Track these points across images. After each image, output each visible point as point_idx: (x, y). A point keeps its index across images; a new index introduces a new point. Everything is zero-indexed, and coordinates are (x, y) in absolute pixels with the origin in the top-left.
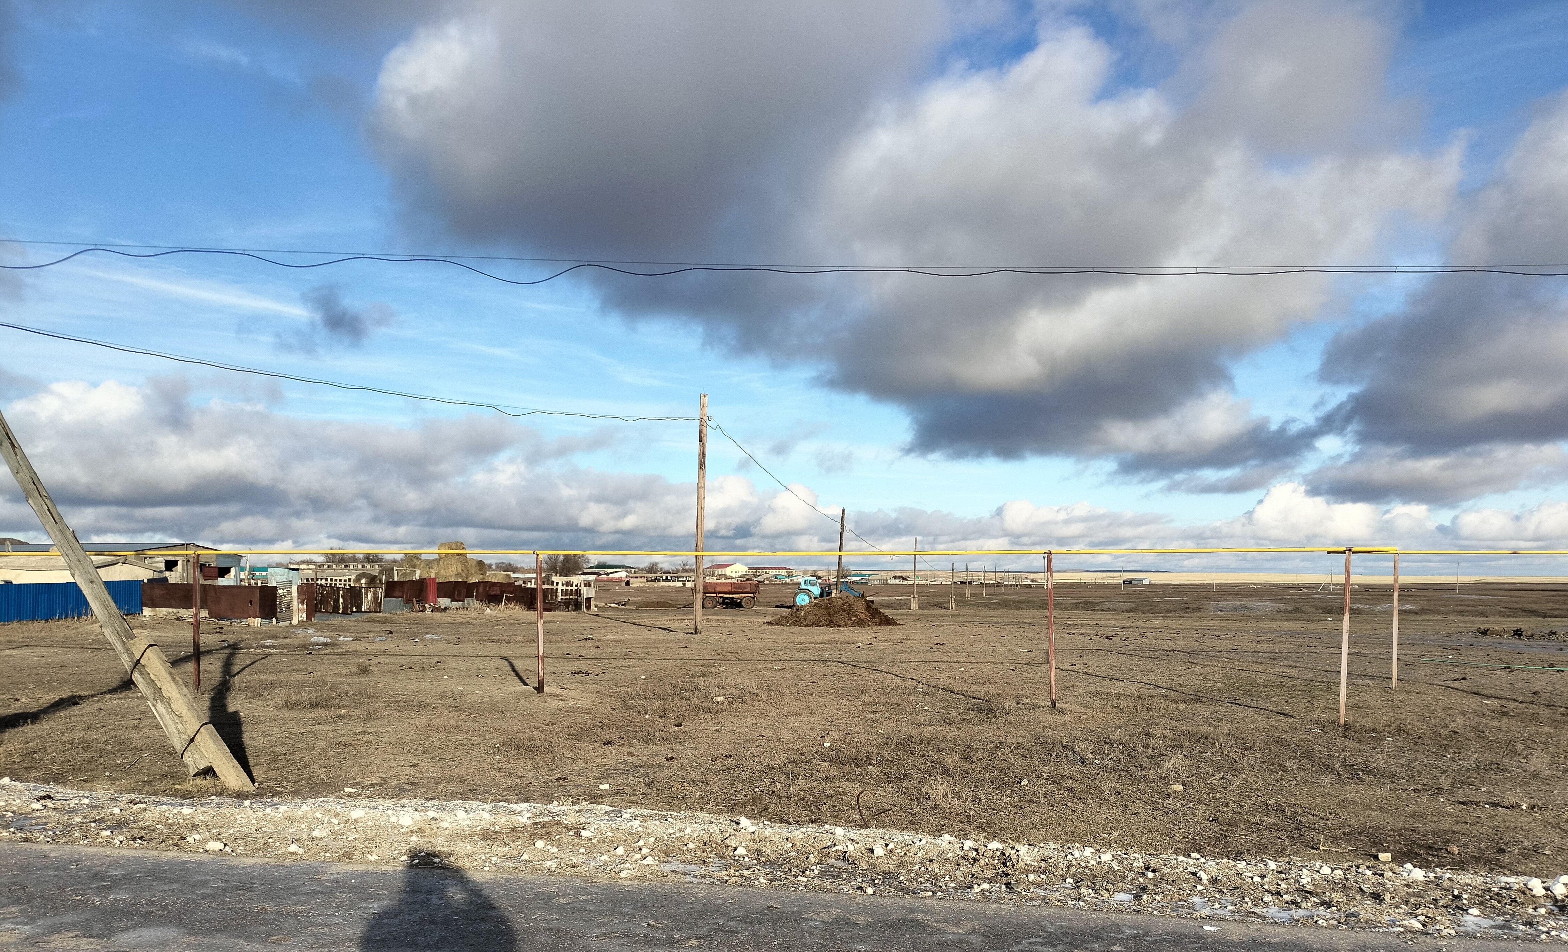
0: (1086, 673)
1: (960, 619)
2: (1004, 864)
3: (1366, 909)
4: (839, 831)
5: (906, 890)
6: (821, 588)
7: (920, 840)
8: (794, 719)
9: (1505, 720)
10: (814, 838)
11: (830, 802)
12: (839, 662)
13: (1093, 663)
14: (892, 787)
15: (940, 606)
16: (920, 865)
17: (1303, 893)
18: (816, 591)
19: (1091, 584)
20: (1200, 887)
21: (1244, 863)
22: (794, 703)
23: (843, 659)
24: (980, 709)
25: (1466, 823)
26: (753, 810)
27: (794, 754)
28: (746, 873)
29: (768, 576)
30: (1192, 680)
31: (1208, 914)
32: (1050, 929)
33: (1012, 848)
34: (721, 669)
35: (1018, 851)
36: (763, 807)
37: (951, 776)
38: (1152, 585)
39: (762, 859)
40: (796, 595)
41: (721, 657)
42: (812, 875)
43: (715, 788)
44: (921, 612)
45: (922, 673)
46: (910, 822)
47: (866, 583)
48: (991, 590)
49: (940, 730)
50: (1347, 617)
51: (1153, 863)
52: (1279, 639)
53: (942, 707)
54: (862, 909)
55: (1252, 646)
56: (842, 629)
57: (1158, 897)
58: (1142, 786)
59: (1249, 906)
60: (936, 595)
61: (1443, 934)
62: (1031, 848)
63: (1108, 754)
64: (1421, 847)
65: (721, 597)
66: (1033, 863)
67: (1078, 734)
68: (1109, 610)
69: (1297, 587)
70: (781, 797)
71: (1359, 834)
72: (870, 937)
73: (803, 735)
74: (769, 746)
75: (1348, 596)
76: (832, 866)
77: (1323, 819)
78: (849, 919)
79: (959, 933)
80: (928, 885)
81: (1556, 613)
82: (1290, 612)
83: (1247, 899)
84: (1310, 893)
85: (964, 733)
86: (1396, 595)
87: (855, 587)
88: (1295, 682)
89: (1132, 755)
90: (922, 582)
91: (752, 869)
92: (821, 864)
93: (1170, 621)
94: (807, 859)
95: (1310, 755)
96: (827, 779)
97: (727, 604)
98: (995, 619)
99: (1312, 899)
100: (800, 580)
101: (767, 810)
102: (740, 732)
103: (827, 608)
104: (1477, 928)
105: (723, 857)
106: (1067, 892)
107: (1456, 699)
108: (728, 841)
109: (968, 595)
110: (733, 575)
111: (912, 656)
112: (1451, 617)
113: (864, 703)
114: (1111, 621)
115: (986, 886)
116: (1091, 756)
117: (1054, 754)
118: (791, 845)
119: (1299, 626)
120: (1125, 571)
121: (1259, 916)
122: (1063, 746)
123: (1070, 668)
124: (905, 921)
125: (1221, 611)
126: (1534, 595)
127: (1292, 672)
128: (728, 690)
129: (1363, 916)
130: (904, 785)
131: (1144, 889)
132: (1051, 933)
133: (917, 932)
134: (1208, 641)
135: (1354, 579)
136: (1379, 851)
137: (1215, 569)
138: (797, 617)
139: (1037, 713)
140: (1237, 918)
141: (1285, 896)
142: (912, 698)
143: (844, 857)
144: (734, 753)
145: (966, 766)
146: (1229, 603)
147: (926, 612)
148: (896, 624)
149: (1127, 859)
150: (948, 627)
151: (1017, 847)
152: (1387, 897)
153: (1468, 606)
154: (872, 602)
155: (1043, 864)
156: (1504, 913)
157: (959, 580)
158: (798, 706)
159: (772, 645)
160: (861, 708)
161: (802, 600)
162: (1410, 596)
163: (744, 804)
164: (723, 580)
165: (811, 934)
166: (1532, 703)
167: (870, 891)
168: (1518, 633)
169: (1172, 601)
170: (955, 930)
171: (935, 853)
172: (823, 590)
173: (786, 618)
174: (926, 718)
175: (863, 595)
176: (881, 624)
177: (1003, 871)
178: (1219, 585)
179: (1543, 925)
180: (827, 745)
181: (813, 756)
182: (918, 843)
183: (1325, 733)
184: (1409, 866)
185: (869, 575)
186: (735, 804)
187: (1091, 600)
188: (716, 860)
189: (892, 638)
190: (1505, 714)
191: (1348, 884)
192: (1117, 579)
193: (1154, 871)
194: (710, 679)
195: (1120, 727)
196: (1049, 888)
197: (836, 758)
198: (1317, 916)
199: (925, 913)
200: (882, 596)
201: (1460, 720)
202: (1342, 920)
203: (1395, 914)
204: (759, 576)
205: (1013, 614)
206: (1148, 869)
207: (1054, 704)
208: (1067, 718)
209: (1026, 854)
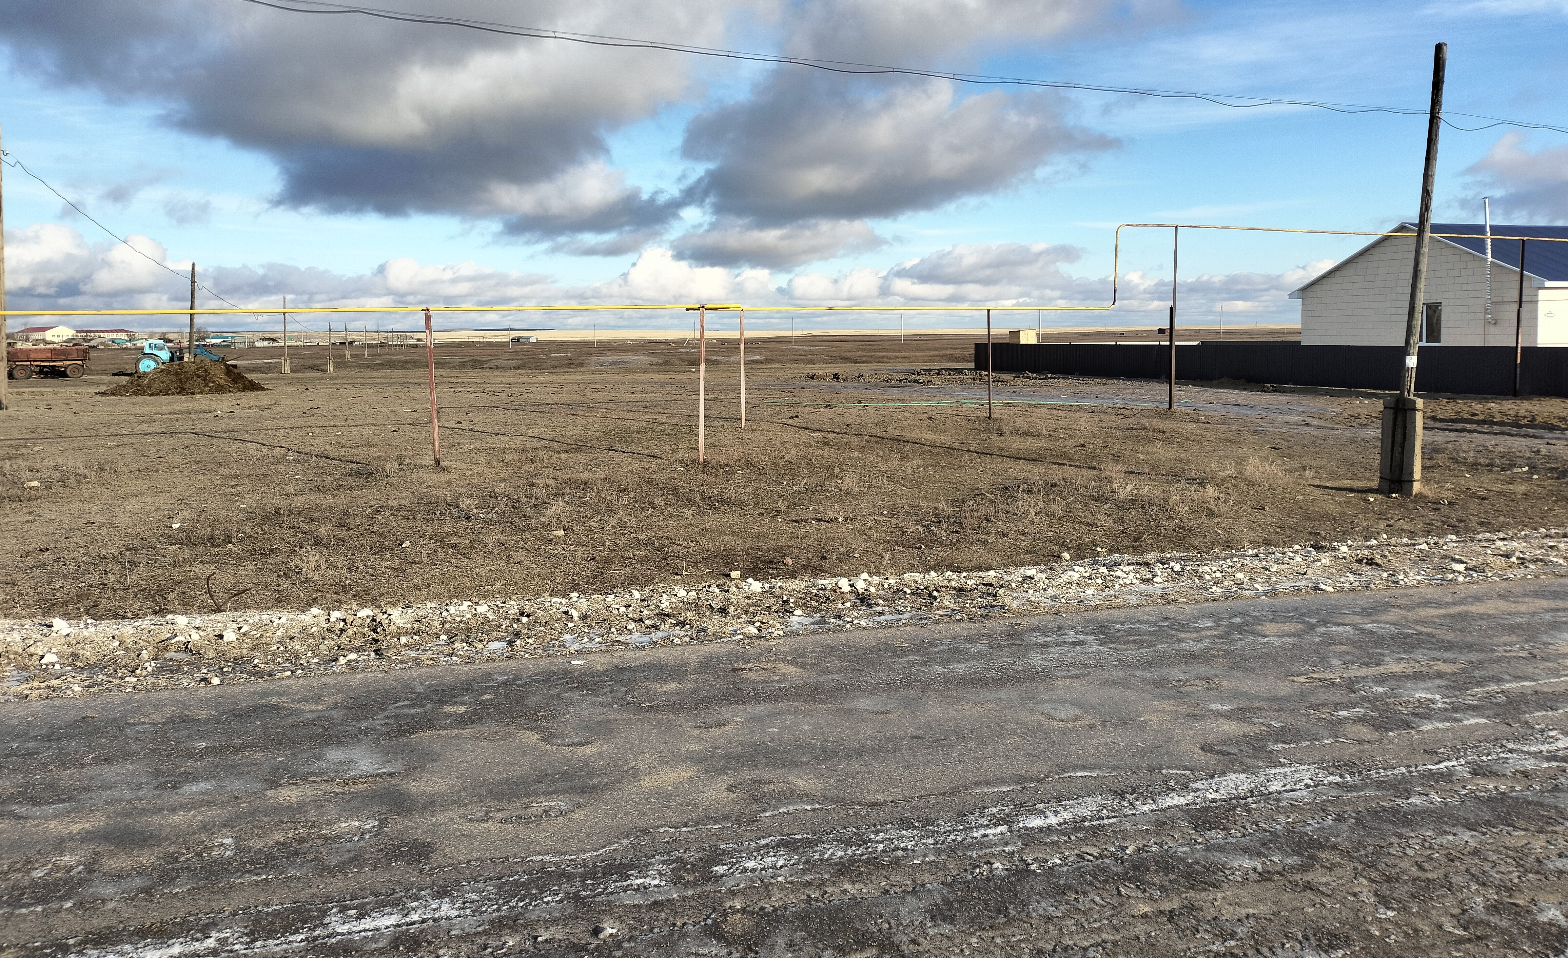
0: (472, 430)
1: (339, 381)
2: (375, 631)
3: (713, 623)
4: (182, 620)
5: (259, 674)
6: (171, 352)
7: (280, 618)
8: (133, 501)
9: (827, 449)
10: (149, 632)
11: (178, 589)
12: (193, 433)
13: (479, 420)
14: (256, 565)
15: (317, 368)
16: (279, 645)
17: (662, 617)
18: (165, 355)
19: (479, 343)
20: (570, 625)
21: (613, 596)
22: (134, 482)
23: (198, 429)
24: (359, 474)
25: (798, 538)
26: (78, 609)
27: (133, 540)
28: (55, 682)
29: (103, 340)
30: (573, 431)
31: (576, 649)
32: (420, 689)
33: (384, 613)
34: (36, 449)
35: (390, 615)
36: (92, 604)
37: (326, 546)
38: (538, 343)
39: (79, 664)
40: (139, 360)
41: (36, 435)
42: (144, 673)
43: (25, 588)
44: (294, 375)
45: (293, 440)
46: (276, 600)
47: (228, 346)
48: (374, 351)
49: (314, 499)
50: (702, 367)
51: (528, 607)
52: (651, 389)
53: (316, 475)
54: (205, 702)
55: (627, 397)
56: (198, 396)
57: (531, 641)
58: (526, 535)
59: (614, 636)
60: (311, 357)
61: (773, 636)
62: (405, 610)
63: (493, 508)
64: (763, 562)
65: (37, 366)
66: (405, 626)
67: (463, 490)
68: (497, 367)
69: (666, 342)
70: (115, 590)
71: (715, 557)
72: (212, 732)
73: (145, 517)
74: (100, 534)
75: (703, 348)
76: (171, 660)
77: (685, 547)
78: (187, 716)
79: (318, 710)
80: (287, 664)
81: (864, 359)
82: (660, 365)
83: (613, 630)
84: (668, 615)
85: (341, 500)
86: (742, 346)
87: (213, 350)
88: (663, 427)
89: (516, 505)
90: (296, 344)
91: (64, 677)
92: (157, 659)
93: (555, 377)
94: (138, 656)
95: (675, 492)
96: (175, 564)
97: (46, 374)
98: (378, 380)
99: (670, 621)
100: (144, 344)
101: (97, 606)
102: (61, 521)
103: (177, 374)
104: (800, 627)
105: (25, 668)
106: (440, 649)
107: (790, 435)
108: (32, 649)
109: (348, 356)
110: (56, 340)
111: (282, 423)
112: (788, 365)
113: (224, 477)
114: (497, 378)
115: (353, 656)
116: (475, 511)
117: (438, 513)
118: (118, 643)
119: (668, 377)
120: (512, 330)
121: (623, 644)
122: (447, 504)
123: (456, 426)
124: (255, 707)
125: (602, 365)
126: (848, 345)
127: (661, 418)
128: (46, 473)
129: (711, 630)
130: (270, 561)
131: (517, 635)
132: (420, 693)
133: (270, 717)
134: (588, 394)
135: (708, 335)
136: (731, 570)
137: (595, 326)
138: (139, 386)
139: (421, 473)
140: (603, 648)
141: (646, 622)
142: (281, 468)
143: (187, 647)
144: (52, 546)
145: (342, 534)
146: (608, 358)
147: (300, 375)
148: (263, 389)
149: (502, 607)
150: (325, 390)
151: (389, 611)
152: (731, 610)
153: (800, 355)
154: (235, 366)
155: (416, 625)
156: (821, 610)
157: (338, 341)
158: (141, 484)
159: (106, 418)
160: (219, 482)
161: (146, 366)
162: (757, 348)
163: (65, 604)
164: (42, 346)
165: (137, 739)
166: (846, 433)
167: (216, 681)
168: (836, 377)
169: (556, 357)
170: (314, 708)
171: (297, 630)
172: (173, 355)
173: (124, 387)
174: (297, 488)
175: (223, 359)
176: (244, 389)
177: (373, 639)
178: (600, 342)
179: (848, 616)
180: (176, 526)
181: (158, 539)
182: (277, 621)
183: (688, 470)
184: (750, 580)
185: (232, 337)
186: (53, 605)
187: (478, 358)
188: (15, 673)
189: (258, 404)
190: (827, 444)
191: (700, 603)
192: (505, 337)
193: (528, 616)
194: (20, 461)
195: (505, 480)
196: (422, 648)
197: (188, 540)
198: (674, 635)
199: (280, 694)
200: (248, 360)
201: (793, 451)
202: (694, 636)
203: (737, 624)
204: (90, 340)
205: (398, 374)
206: (522, 614)
207: (438, 462)
208: (452, 476)
209: (398, 617)
